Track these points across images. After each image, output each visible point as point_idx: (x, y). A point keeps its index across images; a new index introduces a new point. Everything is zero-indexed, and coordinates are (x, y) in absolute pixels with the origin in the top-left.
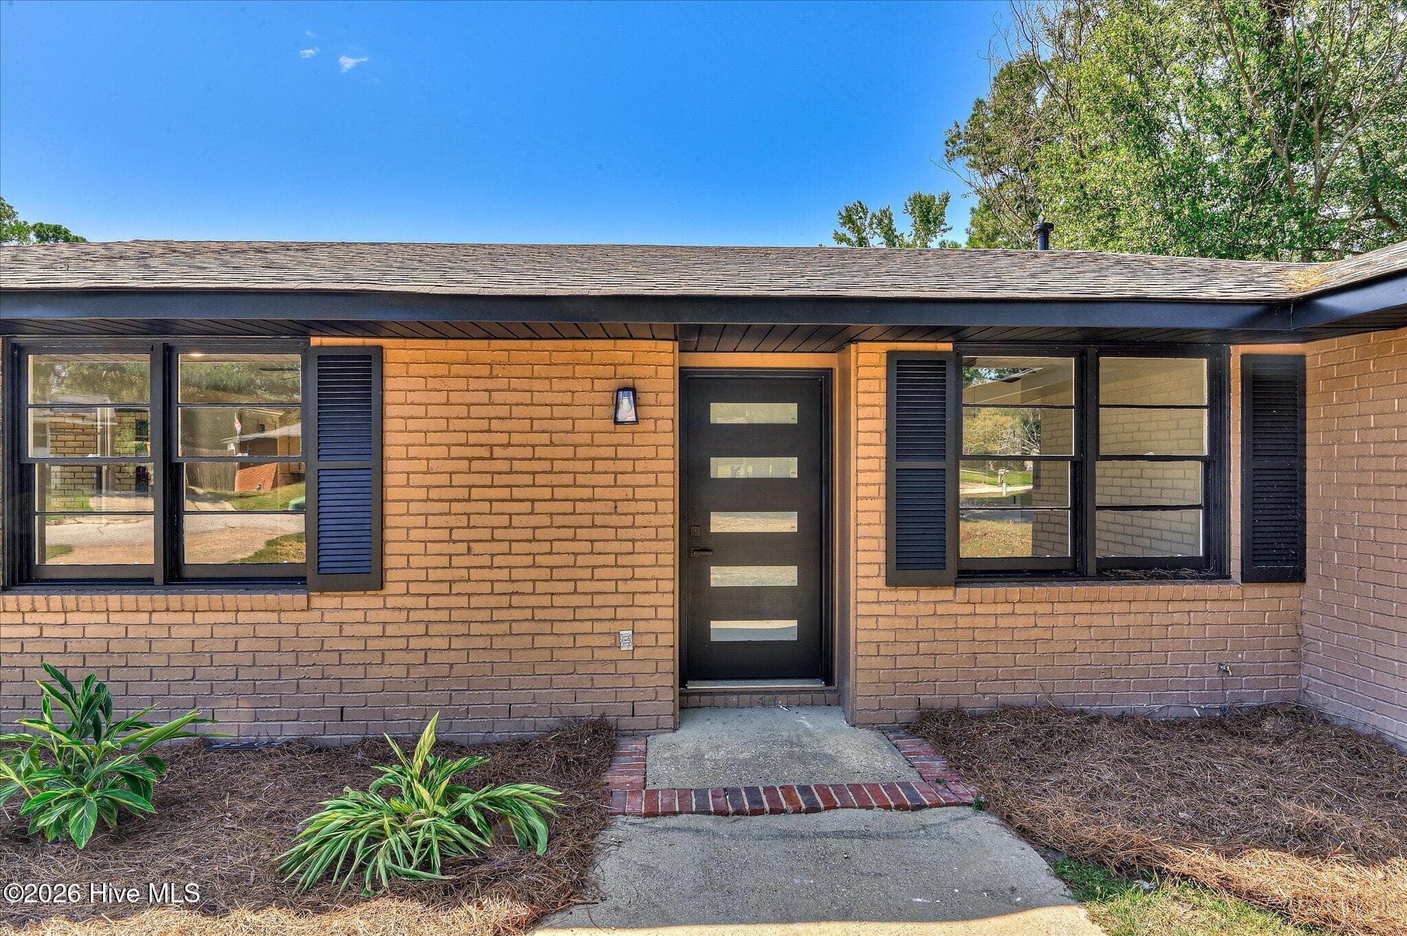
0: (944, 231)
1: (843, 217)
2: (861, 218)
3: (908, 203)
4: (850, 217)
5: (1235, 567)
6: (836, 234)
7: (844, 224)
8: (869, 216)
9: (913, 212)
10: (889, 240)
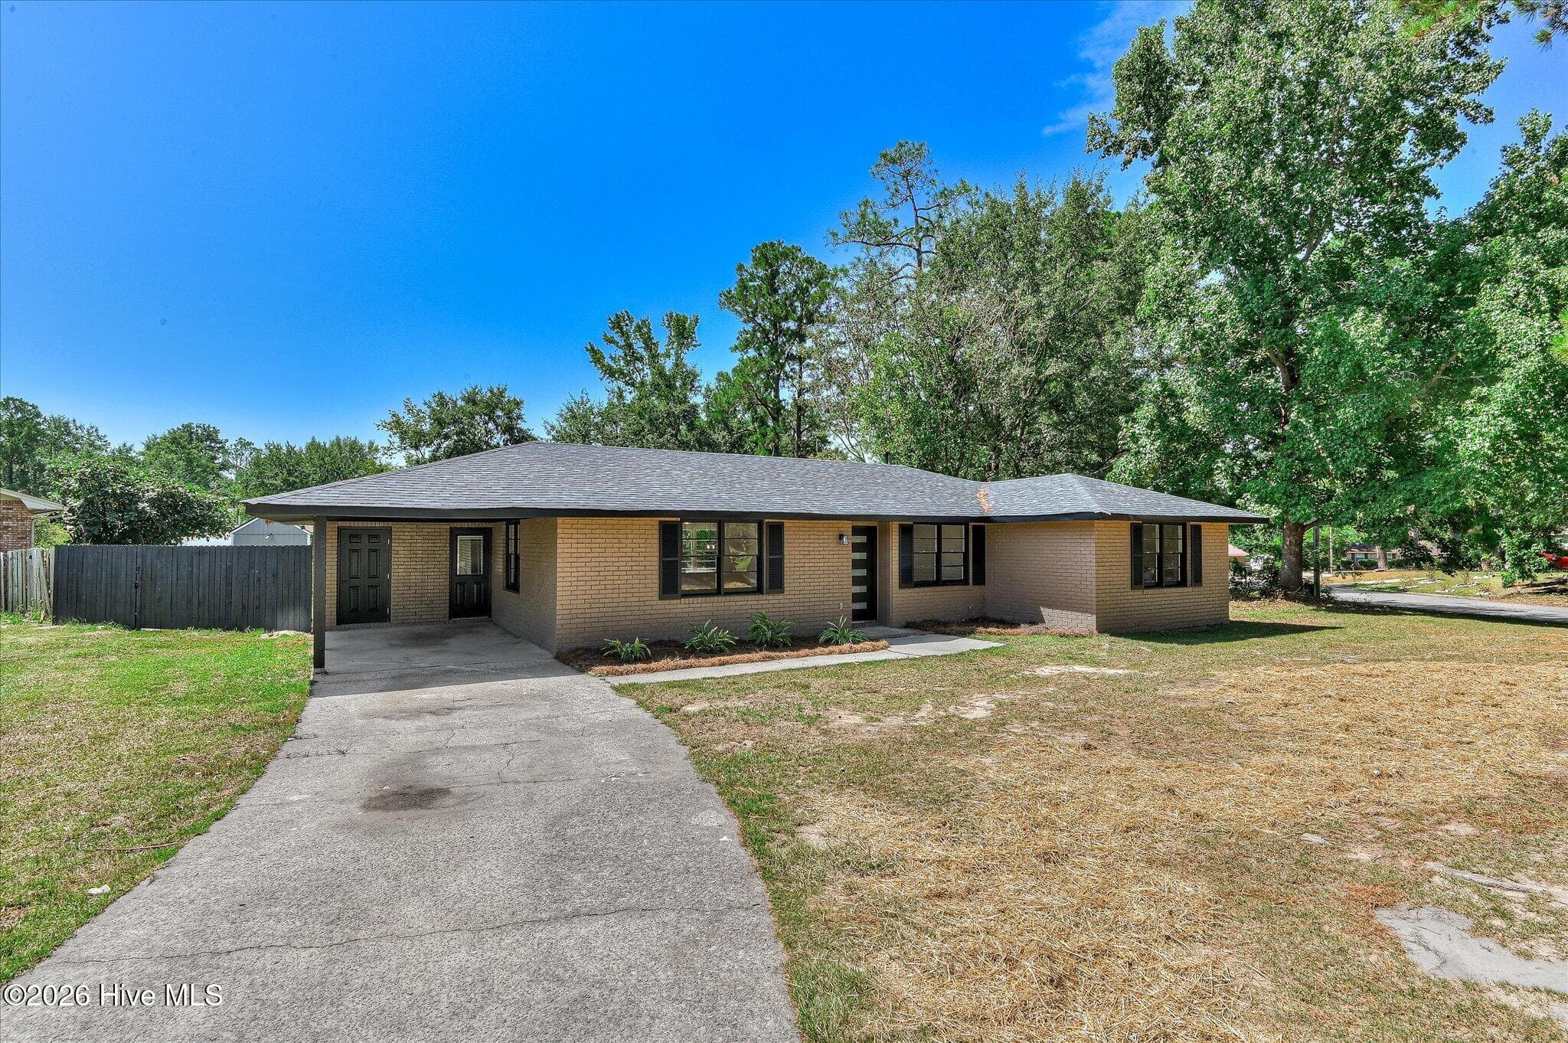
0: (695, 346)
1: (612, 323)
2: (627, 325)
3: (666, 318)
4: (619, 323)
5: (971, 581)
6: (605, 335)
7: (613, 328)
8: (634, 324)
9: (669, 326)
10: (647, 345)
